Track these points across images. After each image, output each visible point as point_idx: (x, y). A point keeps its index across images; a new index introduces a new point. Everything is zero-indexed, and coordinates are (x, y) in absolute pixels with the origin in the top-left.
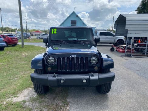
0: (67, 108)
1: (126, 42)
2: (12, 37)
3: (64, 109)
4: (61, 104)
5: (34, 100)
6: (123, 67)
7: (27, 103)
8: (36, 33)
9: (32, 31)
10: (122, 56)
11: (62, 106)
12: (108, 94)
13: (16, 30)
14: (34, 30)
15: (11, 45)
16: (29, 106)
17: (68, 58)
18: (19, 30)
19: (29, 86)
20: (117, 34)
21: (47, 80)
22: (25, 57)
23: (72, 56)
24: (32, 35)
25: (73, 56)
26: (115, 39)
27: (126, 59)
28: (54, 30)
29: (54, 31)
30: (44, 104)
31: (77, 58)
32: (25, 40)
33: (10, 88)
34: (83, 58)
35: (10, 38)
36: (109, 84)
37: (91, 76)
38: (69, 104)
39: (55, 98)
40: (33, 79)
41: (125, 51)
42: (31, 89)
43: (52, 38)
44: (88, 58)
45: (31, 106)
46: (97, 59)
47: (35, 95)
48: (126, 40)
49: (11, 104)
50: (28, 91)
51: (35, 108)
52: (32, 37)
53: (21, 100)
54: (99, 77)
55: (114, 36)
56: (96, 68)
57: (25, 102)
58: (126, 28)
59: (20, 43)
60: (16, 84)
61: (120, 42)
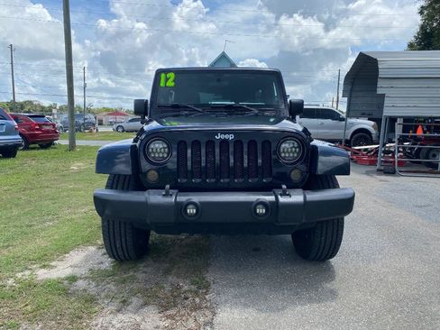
0: (207, 297)
1: (379, 137)
2: (41, 121)
3: (197, 300)
4: (186, 288)
5: (104, 276)
6: (375, 198)
7: (81, 284)
8: (111, 119)
9: (99, 111)
10: (367, 173)
11: (191, 291)
12: (333, 261)
13: (55, 108)
14: (107, 110)
15: (37, 145)
16: (85, 290)
17: (211, 144)
18: (61, 108)
19: (88, 241)
20: (351, 113)
21: (145, 204)
22: (79, 172)
23: (223, 137)
24: (101, 123)
25: (227, 136)
26: (346, 128)
27: (381, 181)
28: (168, 75)
29: (167, 80)
30: (135, 286)
31: (238, 143)
32: (78, 134)
33: (31, 246)
34: (256, 143)
35: (36, 125)
36: (336, 221)
37: (281, 195)
38: (213, 286)
39: (167, 272)
40: (100, 203)
41: (377, 161)
42: (92, 249)
43: (162, 100)
44: (270, 143)
45: (93, 289)
46: (299, 147)
47: (107, 263)
48: (379, 131)
49: (31, 285)
50: (84, 254)
51: (107, 297)
52: (101, 129)
53: (63, 276)
54: (305, 197)
55: (343, 119)
56: (295, 175)
57: (76, 281)
58: (379, 91)
59: (63, 142)
60: (49, 237)
61: (361, 137)
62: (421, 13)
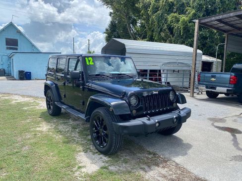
4: (150, 157)
7: (112, 168)
11: (153, 157)
17: (152, 96)
23: (155, 93)
29: (89, 61)
31: (159, 95)
34: (164, 94)
42: (83, 154)
46: (174, 94)
47: (103, 157)
53: (98, 168)
57: (107, 168)
62: (110, 15)
